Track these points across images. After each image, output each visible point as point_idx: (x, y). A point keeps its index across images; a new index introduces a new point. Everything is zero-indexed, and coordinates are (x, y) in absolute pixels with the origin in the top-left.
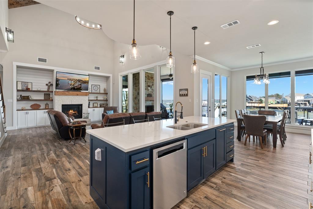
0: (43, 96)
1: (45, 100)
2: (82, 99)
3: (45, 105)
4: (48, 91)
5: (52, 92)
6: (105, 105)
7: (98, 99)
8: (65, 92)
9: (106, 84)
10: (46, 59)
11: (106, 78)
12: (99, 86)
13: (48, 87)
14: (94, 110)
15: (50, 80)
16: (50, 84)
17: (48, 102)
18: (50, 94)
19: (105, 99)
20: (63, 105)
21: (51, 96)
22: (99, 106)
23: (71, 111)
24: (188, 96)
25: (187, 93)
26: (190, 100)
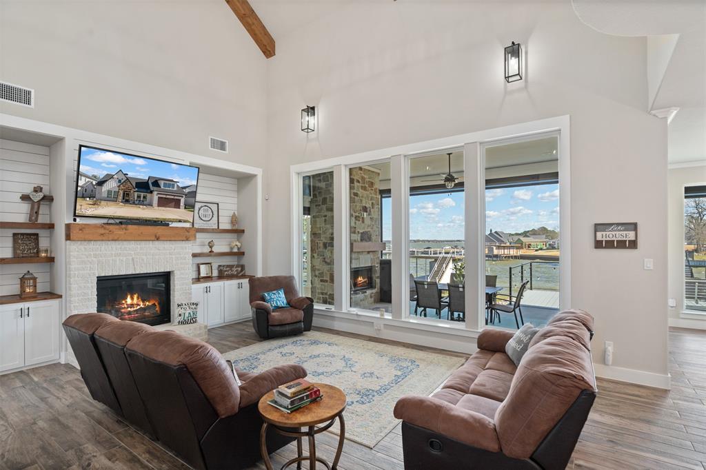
0: (9, 243)
1: (17, 259)
2: (170, 254)
3: (19, 281)
4: (33, 223)
5: (51, 226)
6: (235, 269)
7: (216, 249)
8: (111, 227)
9: (235, 200)
10: (29, 93)
11: (235, 181)
12: (214, 207)
13: (32, 208)
14: (207, 290)
15: (38, 181)
16: (40, 195)
17: (34, 269)
18: (37, 235)
19: (235, 250)
20: (101, 281)
21: (43, 243)
22: (215, 273)
23: (129, 301)
24: (637, 248)
25: (633, 239)
26: (649, 264)
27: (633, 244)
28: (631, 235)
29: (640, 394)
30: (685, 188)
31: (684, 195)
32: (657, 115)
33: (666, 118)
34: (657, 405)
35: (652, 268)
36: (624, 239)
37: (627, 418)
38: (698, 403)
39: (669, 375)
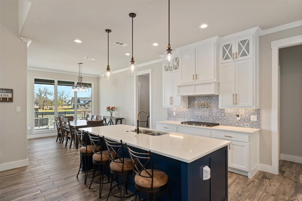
24: (13, 102)
25: (11, 97)
26: (19, 109)
27: (11, 100)
28: (10, 96)
29: (14, 173)
30: (35, 79)
31: (34, 82)
32: (23, 40)
33: (26, 43)
34: (22, 174)
35: (20, 111)
36: (6, 97)
37: (7, 187)
38: (39, 166)
39: (28, 159)
